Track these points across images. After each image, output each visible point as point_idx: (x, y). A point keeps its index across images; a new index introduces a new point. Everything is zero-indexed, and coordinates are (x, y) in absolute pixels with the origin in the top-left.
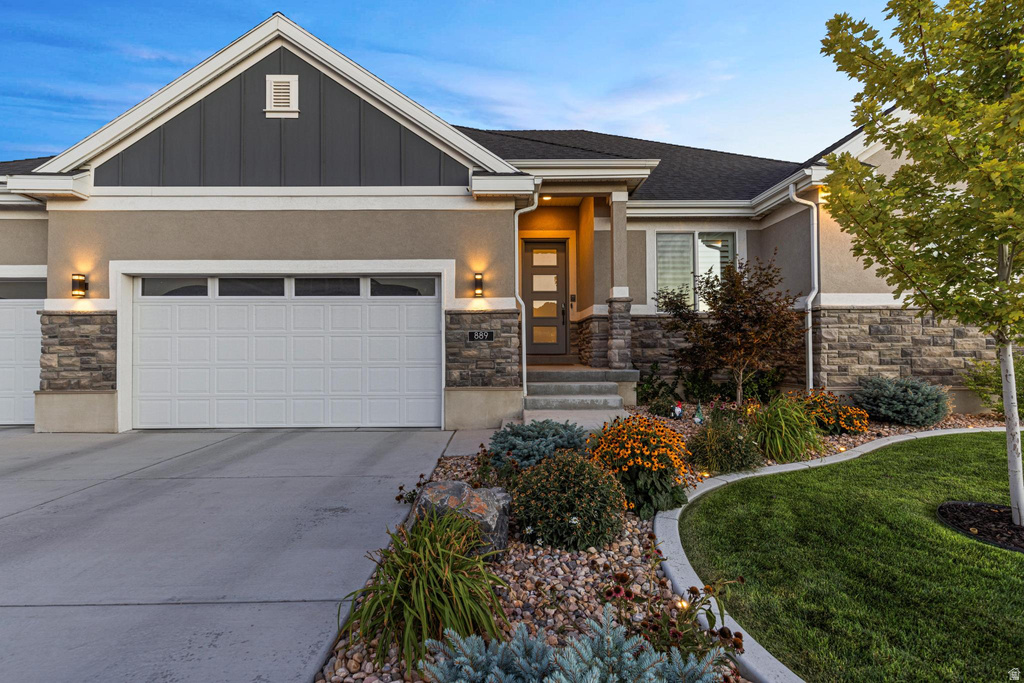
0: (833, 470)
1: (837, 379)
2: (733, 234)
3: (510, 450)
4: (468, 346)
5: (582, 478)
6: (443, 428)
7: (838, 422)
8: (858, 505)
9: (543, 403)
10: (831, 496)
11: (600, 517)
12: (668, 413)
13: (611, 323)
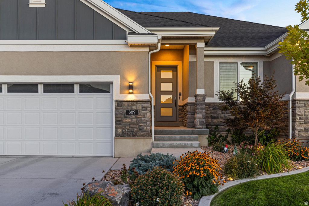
0: (292, 177)
1: (303, 134)
2: (257, 63)
3: (139, 167)
4: (126, 117)
5: (163, 180)
6: (113, 157)
7: (300, 155)
8: (298, 194)
9: (161, 145)
10: (287, 190)
11: (170, 198)
12: (220, 150)
13: (196, 106)
